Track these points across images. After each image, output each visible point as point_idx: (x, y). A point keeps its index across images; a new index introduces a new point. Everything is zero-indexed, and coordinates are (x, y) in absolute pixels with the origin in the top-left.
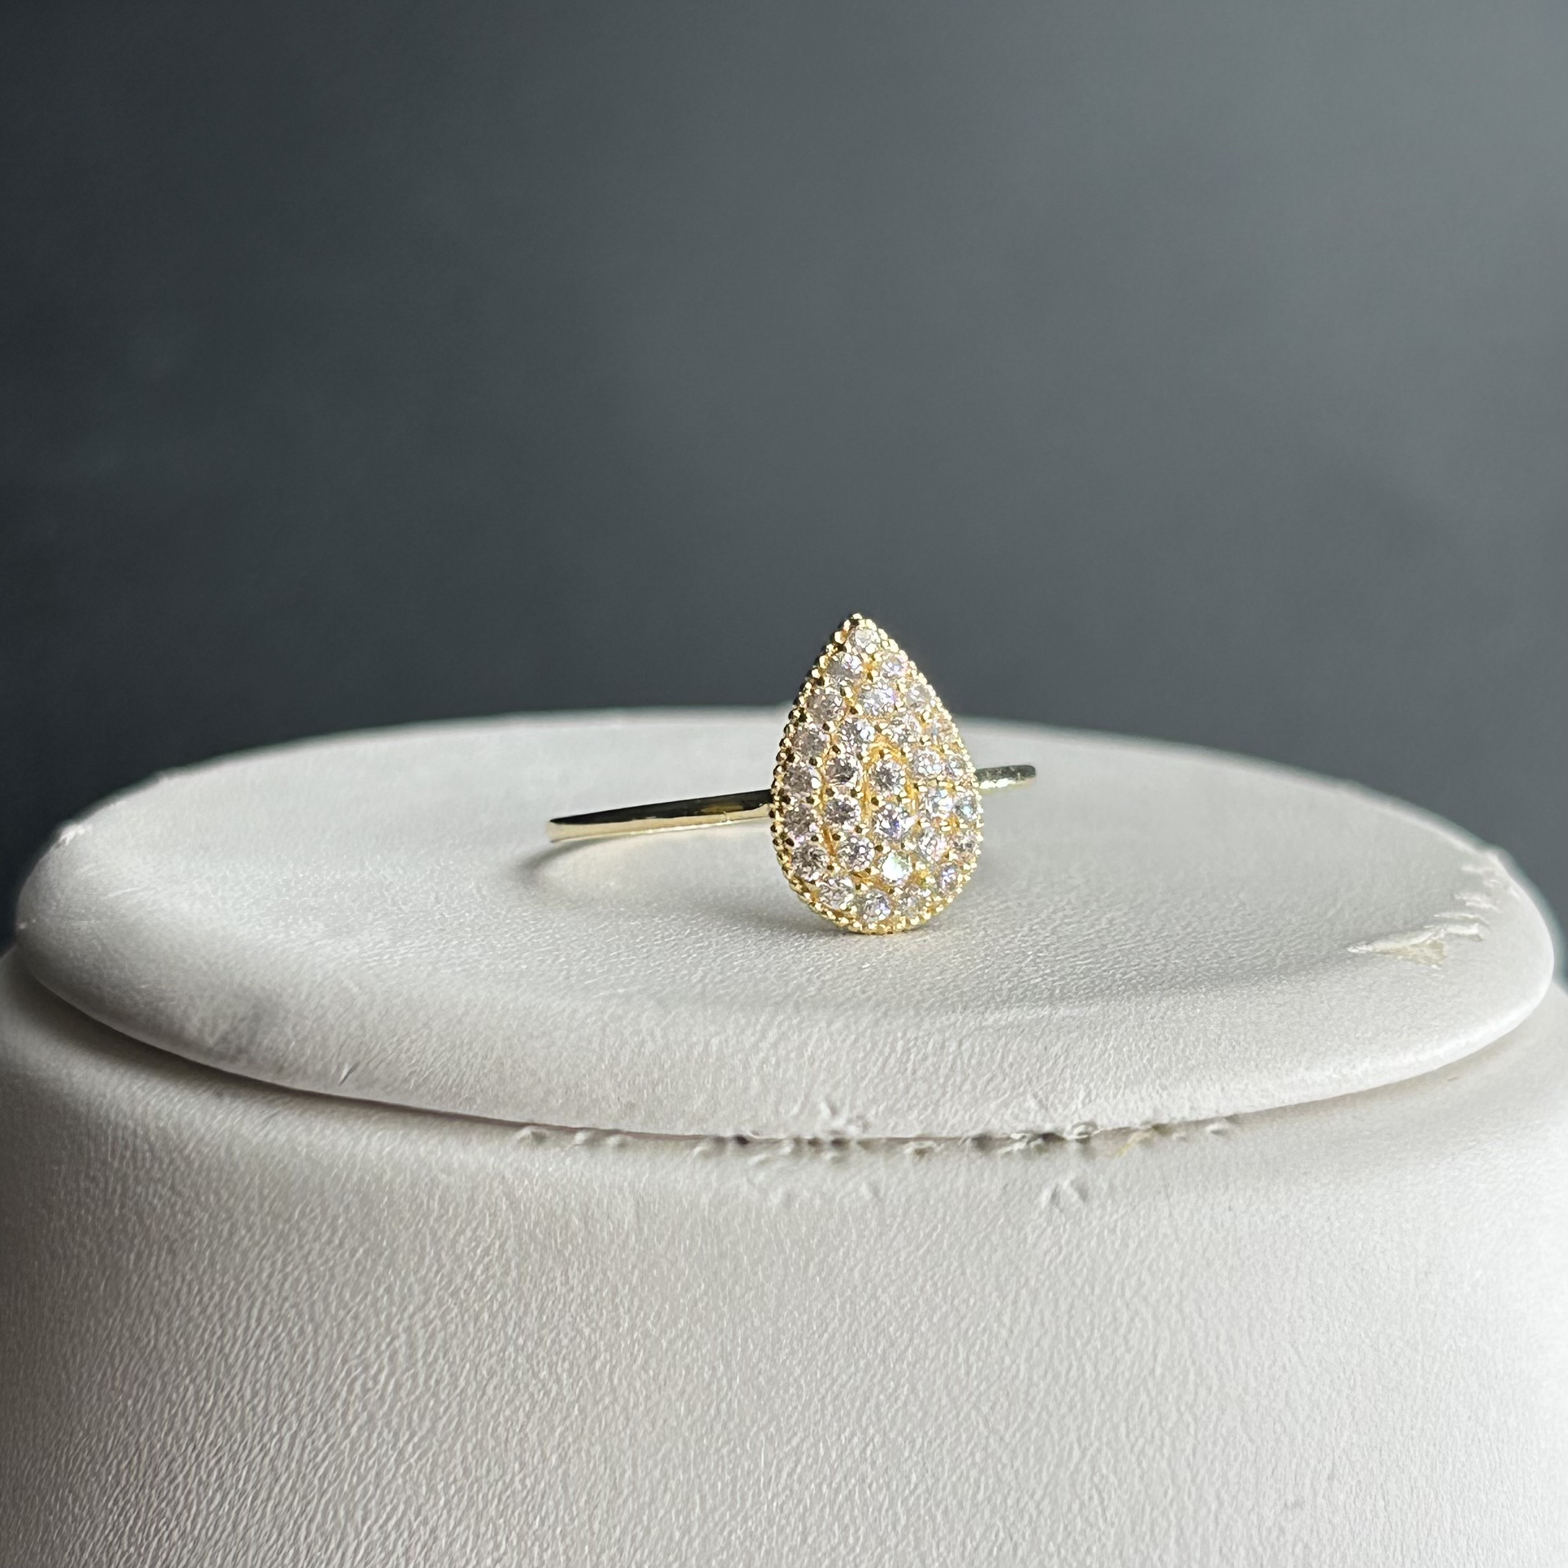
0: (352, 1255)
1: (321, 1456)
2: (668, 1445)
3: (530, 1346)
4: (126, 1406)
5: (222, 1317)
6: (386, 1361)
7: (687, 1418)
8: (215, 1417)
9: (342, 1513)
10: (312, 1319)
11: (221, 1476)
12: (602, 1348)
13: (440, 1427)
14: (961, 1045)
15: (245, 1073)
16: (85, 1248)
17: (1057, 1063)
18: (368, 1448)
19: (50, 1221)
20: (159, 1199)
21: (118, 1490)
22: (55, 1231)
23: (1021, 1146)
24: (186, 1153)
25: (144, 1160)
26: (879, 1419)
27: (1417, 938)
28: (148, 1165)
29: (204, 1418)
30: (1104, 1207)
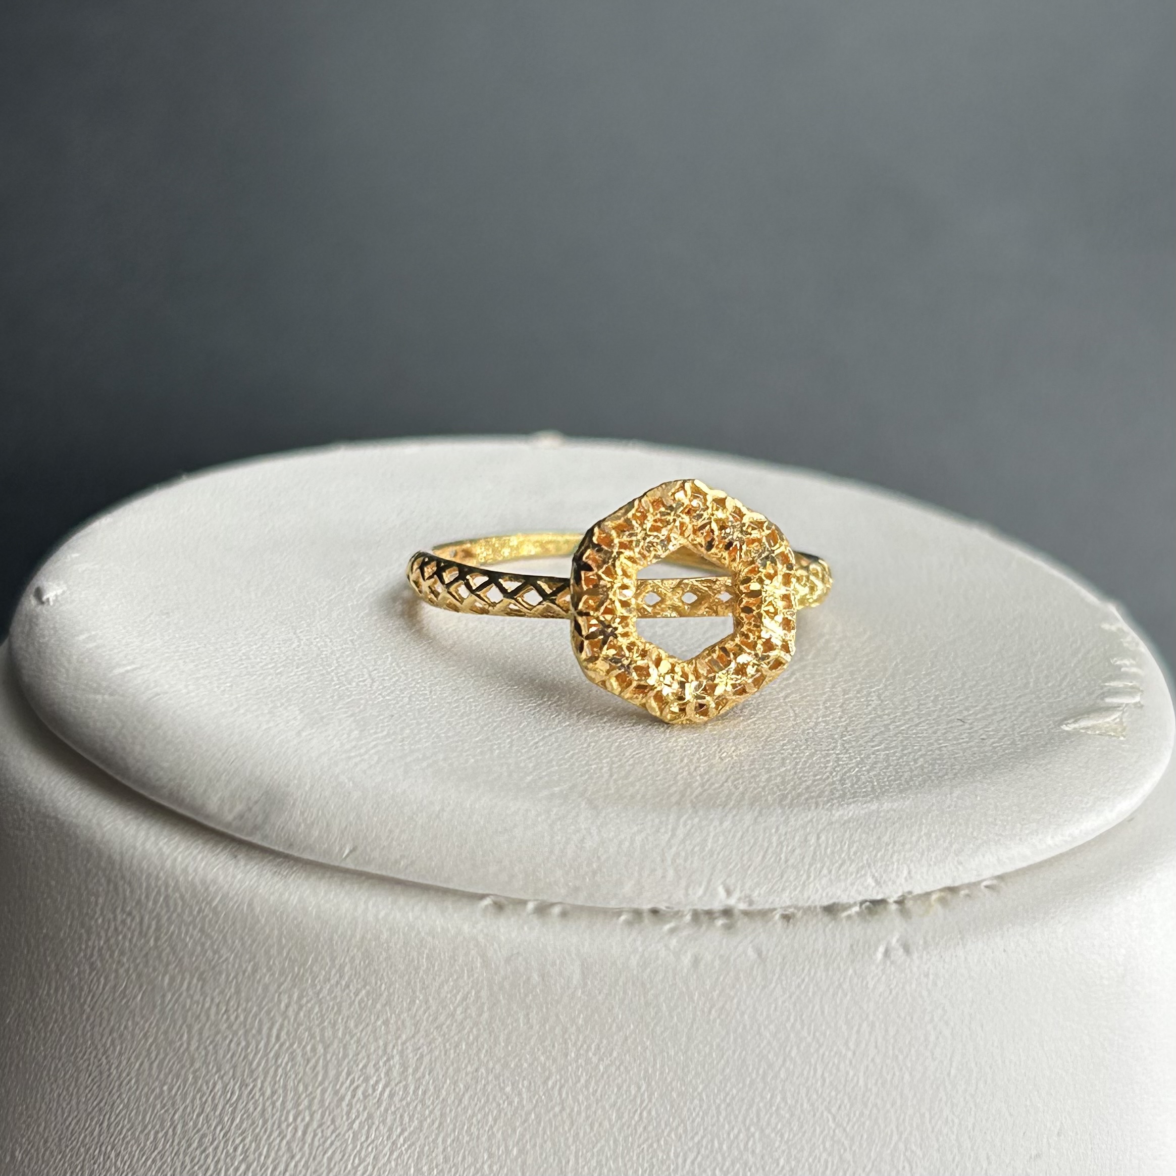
0: (356, 994)
1: (329, 1142)
2: (603, 1142)
3: (498, 1067)
4: (162, 1092)
5: (246, 1033)
6: (382, 1075)
7: (617, 1121)
8: (240, 1106)
10: (322, 1040)
11: (245, 1152)
12: (554, 1070)
13: (426, 1125)
14: (818, 838)
15: (260, 843)
16: (123, 965)
17: (886, 850)
18: (367, 1138)
19: (89, 939)
20: (191, 938)
21: (156, 1152)
22: (94, 948)
23: (856, 909)
24: (214, 904)
25: (176, 905)
26: (759, 1120)
27: (1110, 716)
28: (179, 910)
29: (230, 1106)
30: (921, 957)
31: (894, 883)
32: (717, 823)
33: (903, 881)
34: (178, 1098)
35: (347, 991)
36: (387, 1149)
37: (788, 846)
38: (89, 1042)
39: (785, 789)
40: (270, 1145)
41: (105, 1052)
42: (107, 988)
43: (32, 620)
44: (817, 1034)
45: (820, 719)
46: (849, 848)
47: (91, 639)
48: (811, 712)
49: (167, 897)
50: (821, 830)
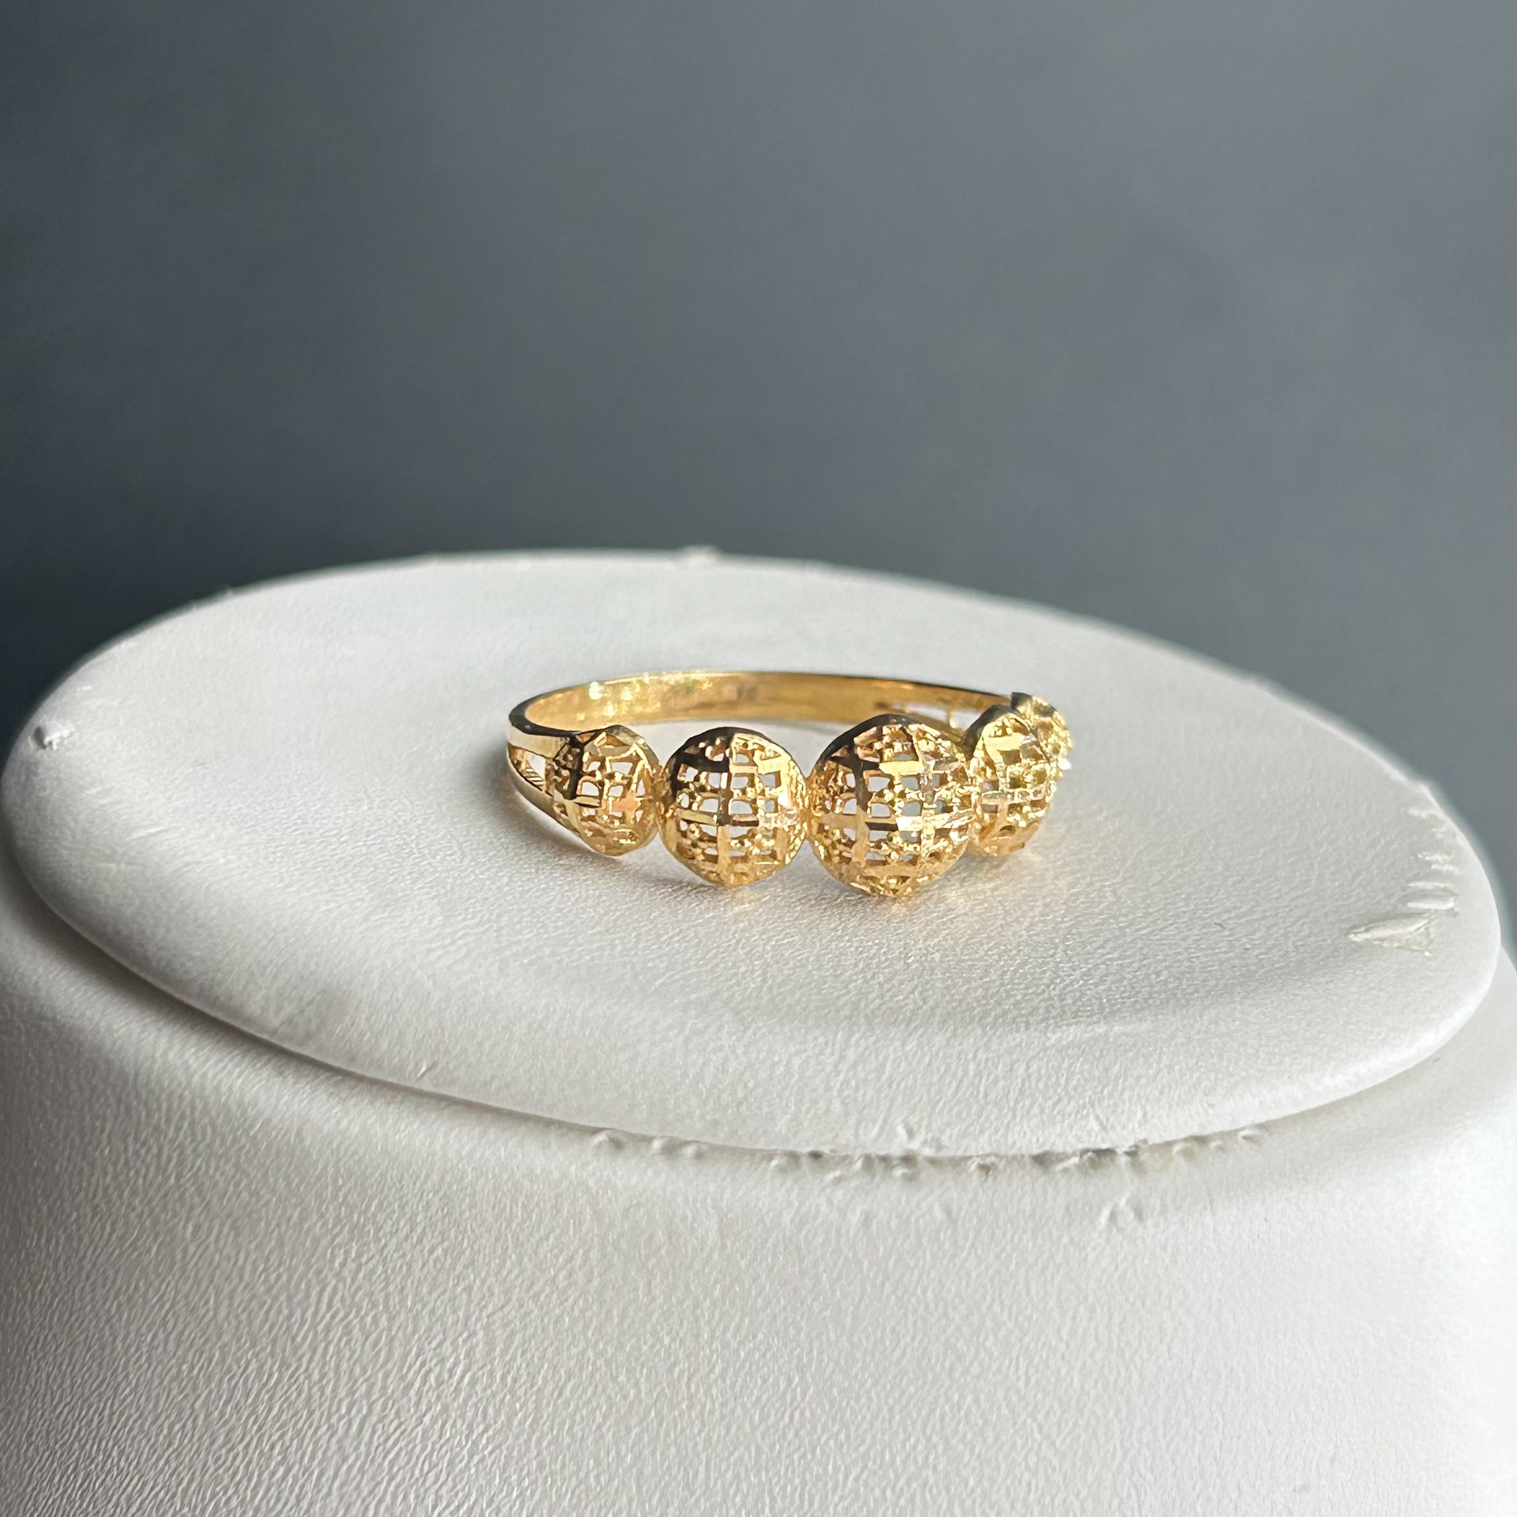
0: (431, 1251)
1: (391, 1440)
2: (741, 1449)
3: (610, 1351)
4: (180, 1371)
5: (290, 1298)
6: (462, 1355)
7: (760, 1423)
8: (279, 1393)
9: (412, 1496)
10: (386, 1310)
11: (285, 1451)
12: (681, 1356)
13: (516, 1422)
14: (1028, 1068)
15: (313, 1056)
16: (134, 1209)
17: (1116, 1086)
18: (440, 1437)
19: (92, 1175)
20: (222, 1174)
21: (170, 1450)
22: (97, 1186)
23: (1075, 1160)
24: (252, 1133)
25: (204, 1133)
26: (942, 1428)
27: (1412, 924)
28: (208, 1140)
29: (268, 1392)
30: (1157, 1225)
31: (1124, 1127)
32: (897, 1044)
33: (1136, 1125)
34: (201, 1381)
35: (419, 1247)
36: (465, 1452)
37: (989, 1076)
38: (89, 1308)
39: (988, 1004)
40: (316, 1443)
41: (108, 1321)
42: (114, 1237)
43: (31, 769)
44: (1020, 1319)
45: (1037, 919)
46: (1067, 1080)
47: (106, 793)
48: (1025, 908)
49: (192, 1123)
50: (1033, 1058)
